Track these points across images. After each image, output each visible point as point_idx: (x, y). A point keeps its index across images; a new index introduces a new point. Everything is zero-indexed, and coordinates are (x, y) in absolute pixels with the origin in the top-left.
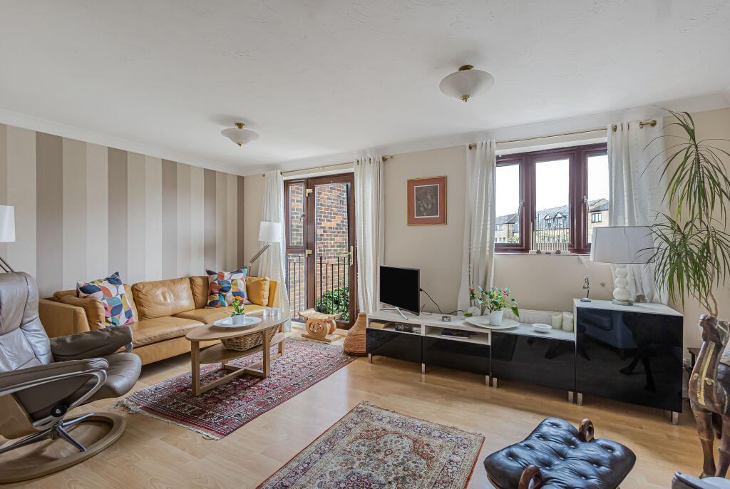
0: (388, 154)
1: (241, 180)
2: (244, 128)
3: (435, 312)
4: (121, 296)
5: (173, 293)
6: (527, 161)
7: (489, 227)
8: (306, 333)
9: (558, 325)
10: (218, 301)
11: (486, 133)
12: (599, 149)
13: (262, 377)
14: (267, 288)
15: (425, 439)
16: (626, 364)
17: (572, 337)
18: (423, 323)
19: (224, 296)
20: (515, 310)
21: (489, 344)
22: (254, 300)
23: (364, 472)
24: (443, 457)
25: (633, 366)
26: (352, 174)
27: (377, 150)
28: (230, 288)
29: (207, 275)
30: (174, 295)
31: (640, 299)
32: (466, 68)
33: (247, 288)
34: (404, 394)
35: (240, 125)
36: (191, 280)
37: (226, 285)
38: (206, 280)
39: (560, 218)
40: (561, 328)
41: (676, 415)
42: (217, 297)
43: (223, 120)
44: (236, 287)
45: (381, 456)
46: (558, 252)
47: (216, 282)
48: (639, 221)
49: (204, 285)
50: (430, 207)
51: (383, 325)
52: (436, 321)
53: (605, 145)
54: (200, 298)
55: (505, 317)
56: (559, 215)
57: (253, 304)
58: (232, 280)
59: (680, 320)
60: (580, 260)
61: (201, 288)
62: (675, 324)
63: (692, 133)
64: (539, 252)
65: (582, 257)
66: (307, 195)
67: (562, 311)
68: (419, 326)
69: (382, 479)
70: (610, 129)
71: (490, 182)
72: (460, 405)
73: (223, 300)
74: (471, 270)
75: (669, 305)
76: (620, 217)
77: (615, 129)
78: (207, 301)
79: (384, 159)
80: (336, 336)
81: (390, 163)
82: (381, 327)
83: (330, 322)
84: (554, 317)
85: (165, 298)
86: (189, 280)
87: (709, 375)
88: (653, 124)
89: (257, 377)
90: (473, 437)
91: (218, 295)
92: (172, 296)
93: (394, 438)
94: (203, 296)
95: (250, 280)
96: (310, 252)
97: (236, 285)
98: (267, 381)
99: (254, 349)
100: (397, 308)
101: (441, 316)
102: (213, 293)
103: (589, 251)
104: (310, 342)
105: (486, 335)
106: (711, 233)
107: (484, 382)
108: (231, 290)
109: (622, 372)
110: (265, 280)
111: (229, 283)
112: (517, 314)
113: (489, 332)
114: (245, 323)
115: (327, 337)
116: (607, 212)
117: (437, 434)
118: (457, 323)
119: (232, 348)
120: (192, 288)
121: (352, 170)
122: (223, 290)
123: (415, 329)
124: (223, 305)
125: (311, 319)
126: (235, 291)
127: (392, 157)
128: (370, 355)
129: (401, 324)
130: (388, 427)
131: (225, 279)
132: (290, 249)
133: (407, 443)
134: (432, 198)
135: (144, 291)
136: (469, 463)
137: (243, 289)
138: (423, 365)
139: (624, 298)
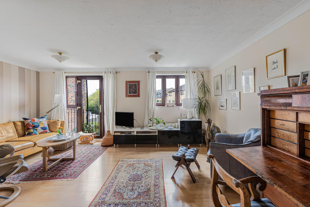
0: (118, 71)
1: (38, 73)
2: (62, 55)
3: (138, 127)
5: (5, 130)
6: (164, 78)
7: (154, 98)
8: (80, 142)
9: (174, 127)
10: (32, 132)
11: (153, 68)
12: (183, 77)
13: (73, 159)
14: (60, 124)
15: (147, 162)
16: (188, 136)
17: (179, 129)
18: (135, 131)
19: (36, 130)
20: (164, 123)
21: (157, 134)
22: (53, 130)
23: (135, 173)
24: (154, 165)
25: (190, 136)
26: (102, 76)
27: (113, 69)
28: (39, 125)
29: (23, 120)
31: (193, 118)
32: (157, 53)
33: (48, 125)
34: (133, 154)
35: (60, 54)
36: (14, 123)
37: (36, 124)
38: (23, 123)
39: (159, 94)
40: (175, 128)
41: (201, 145)
42: (32, 130)
43: (53, 51)
44: (42, 125)
45: (137, 169)
46: (173, 106)
47: (31, 123)
48: (192, 97)
49: (22, 125)
50: (134, 91)
51: (120, 133)
52: (139, 130)
53: (184, 76)
54: (21, 132)
55: (160, 126)
56: (159, 93)
57: (52, 132)
58: (40, 122)
59: (201, 122)
60: (179, 108)
61: (20, 127)
62: (200, 123)
63: (203, 77)
64: (168, 106)
65: (180, 107)
66: (78, 83)
67: (175, 123)
68: (134, 132)
69: (141, 173)
70: (186, 72)
71: (155, 84)
72: (152, 153)
73: (36, 132)
74: (149, 112)
75: (199, 118)
76: (188, 96)
77: (187, 72)
78: (25, 133)
79: (116, 73)
80: (94, 141)
81: (118, 74)
82: (119, 134)
83: (91, 136)
84: (173, 125)
86: (13, 123)
87: (209, 131)
88: (195, 72)
89: (71, 160)
90: (159, 159)
91: (32, 129)
92: (5, 132)
93: (138, 164)
94: (22, 131)
95: (50, 121)
96: (80, 108)
98: (76, 161)
99: (69, 148)
100: (124, 127)
101: (140, 128)
102: (28, 129)
103: (181, 105)
104: (83, 145)
105: (156, 132)
106: (206, 101)
107: (155, 147)
108: (40, 127)
109: (187, 138)
110: (59, 121)
111: (38, 123)
112: (165, 124)
113: (157, 131)
114: (63, 138)
115: (91, 142)
116: (174, 93)
117: (149, 161)
118: (146, 129)
119: (59, 149)
120: (15, 127)
121: (102, 75)
122: (35, 127)
123: (132, 133)
124: (36, 134)
125: (82, 136)
126: (42, 127)
127: (119, 72)
128: (114, 145)
129: (127, 132)
130: (134, 162)
131: (36, 121)
132: (68, 106)
133: (143, 165)
134: (135, 88)
136: (161, 164)
137: (47, 126)
138: (135, 145)
139: (189, 118)
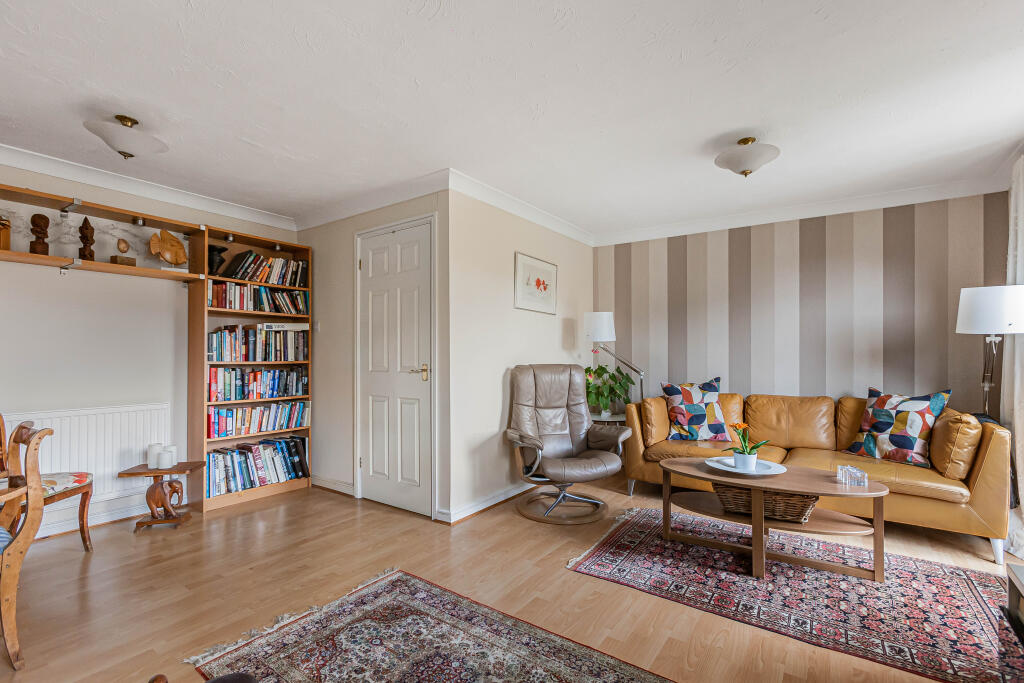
4: (706, 405)
5: (793, 416)
10: (861, 444)
19: (876, 439)
28: (890, 425)
30: (795, 420)
33: (928, 434)
35: (747, 142)
36: (838, 402)
37: (883, 419)
38: (861, 405)
42: (863, 437)
44: (901, 426)
49: (855, 414)
54: (845, 432)
57: (933, 467)
58: (898, 412)
73: (872, 445)
85: (779, 420)
86: (833, 402)
91: (865, 434)
92: (791, 420)
94: (849, 430)
97: (904, 422)
102: (860, 430)
108: (889, 430)
111: (891, 416)
122: (877, 428)
124: (870, 455)
126: (897, 432)
135: (753, 406)
137: (917, 434)
